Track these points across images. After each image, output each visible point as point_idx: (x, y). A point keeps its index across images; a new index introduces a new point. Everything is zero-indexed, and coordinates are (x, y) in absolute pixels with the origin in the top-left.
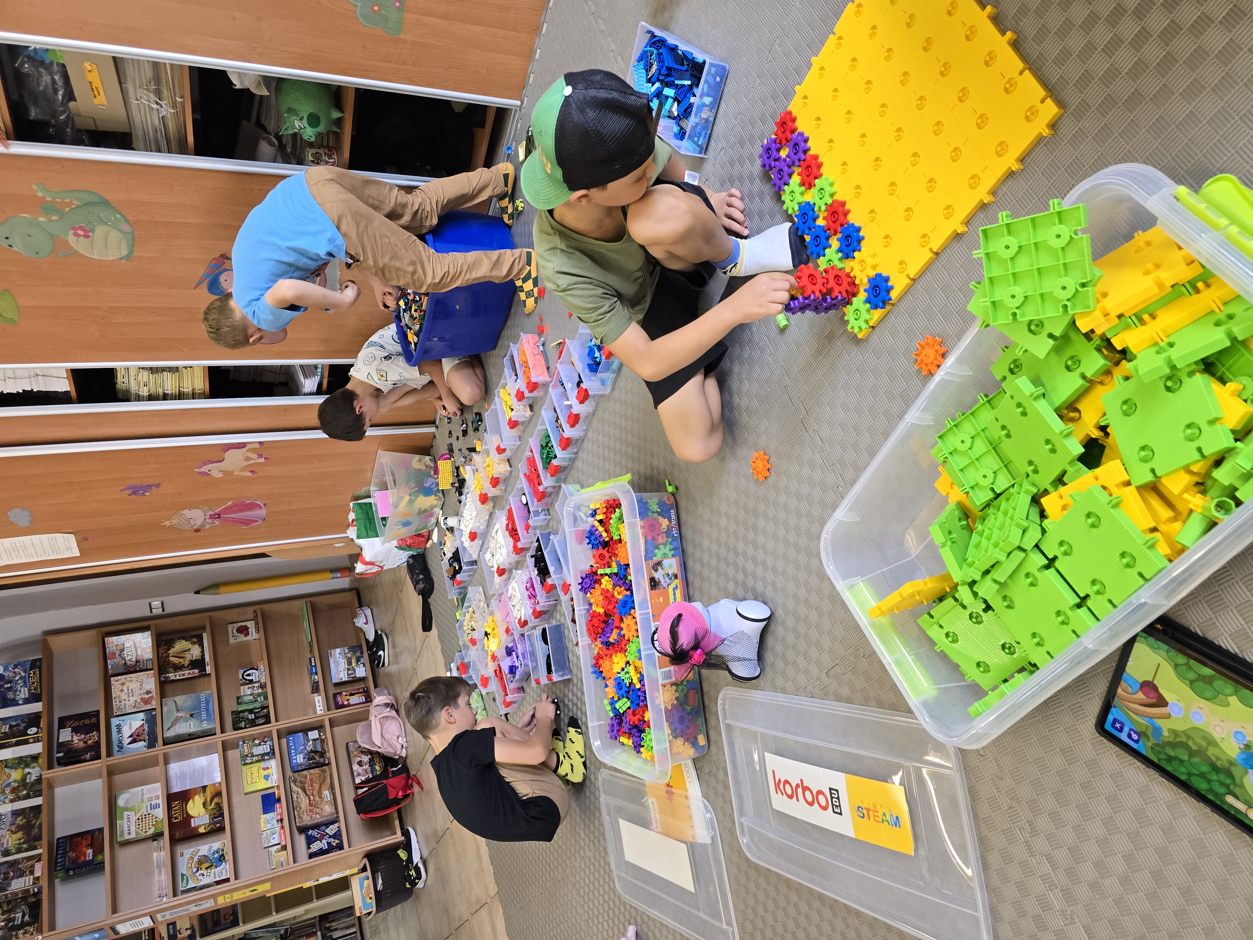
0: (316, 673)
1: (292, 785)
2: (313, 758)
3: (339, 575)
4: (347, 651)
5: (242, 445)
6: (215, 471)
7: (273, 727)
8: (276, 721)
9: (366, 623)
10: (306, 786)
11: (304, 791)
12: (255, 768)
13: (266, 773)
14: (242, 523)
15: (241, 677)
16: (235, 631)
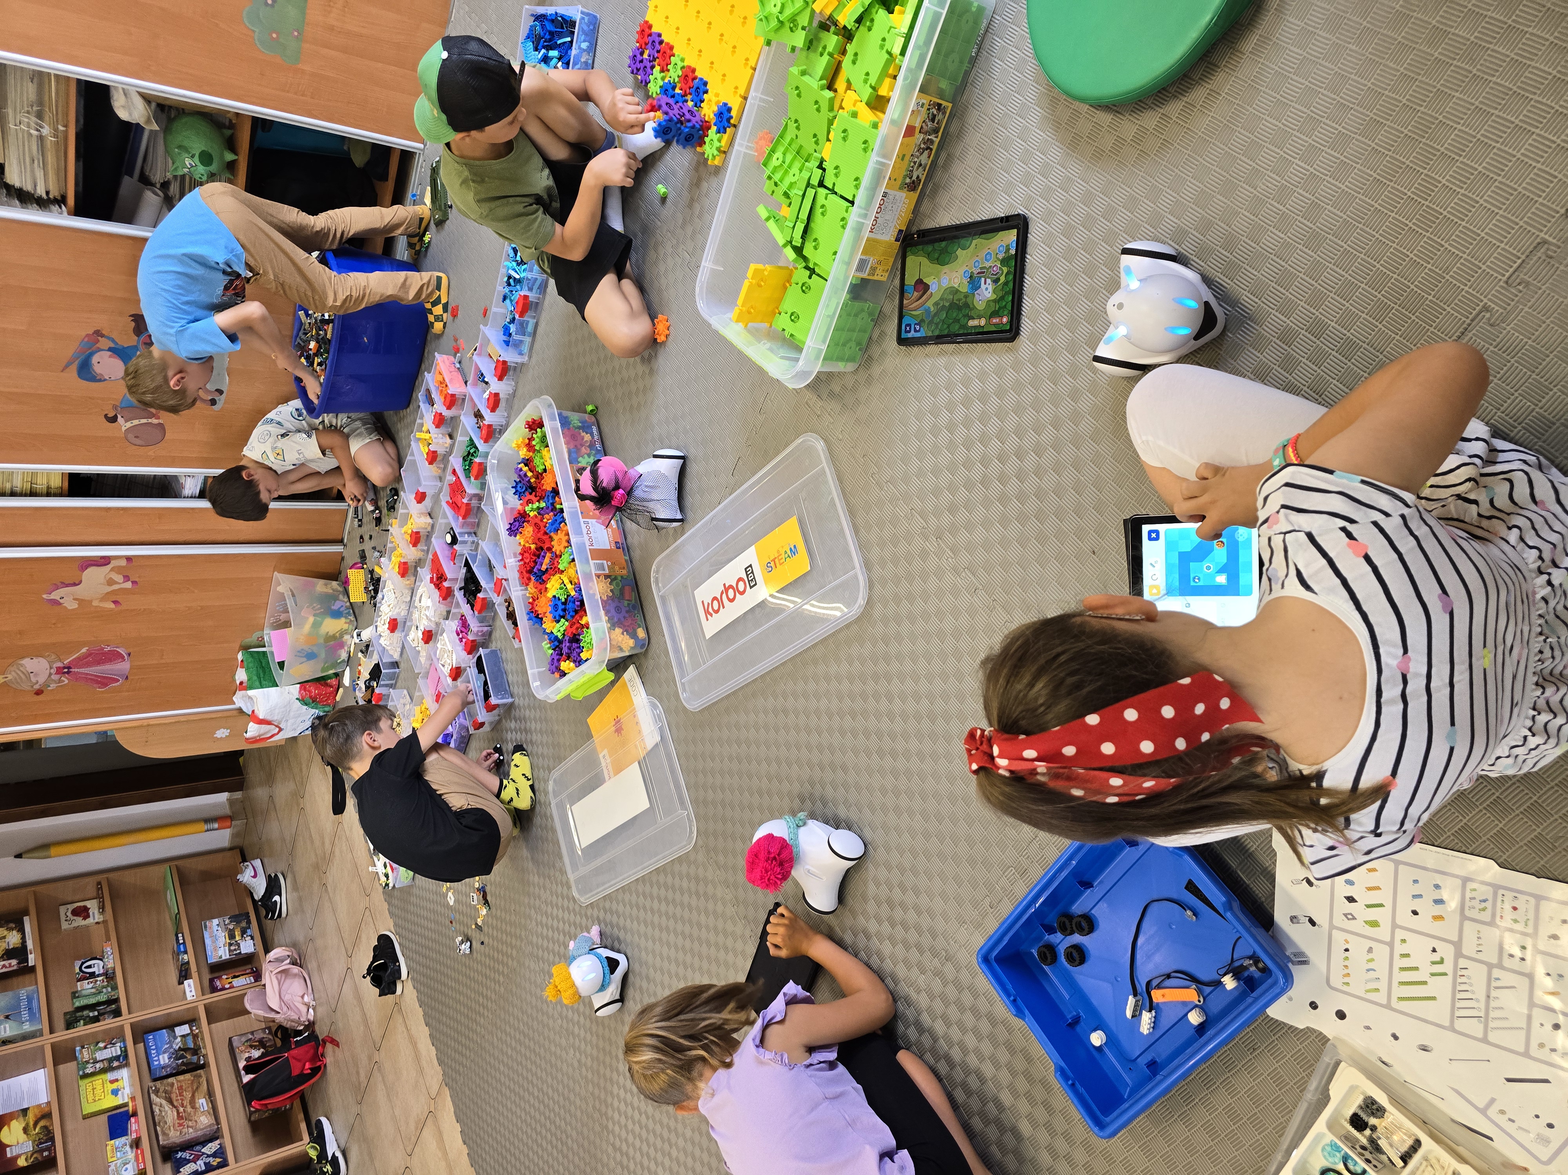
0: (186, 952)
1: (153, 1096)
2: (182, 1057)
3: (216, 825)
4: (227, 921)
5: (104, 561)
6: (68, 597)
7: (126, 1021)
8: (130, 1013)
9: (255, 876)
10: (174, 1096)
11: (170, 1101)
12: (98, 1081)
13: (115, 1086)
14: (97, 682)
15: (77, 970)
16: (69, 914)
